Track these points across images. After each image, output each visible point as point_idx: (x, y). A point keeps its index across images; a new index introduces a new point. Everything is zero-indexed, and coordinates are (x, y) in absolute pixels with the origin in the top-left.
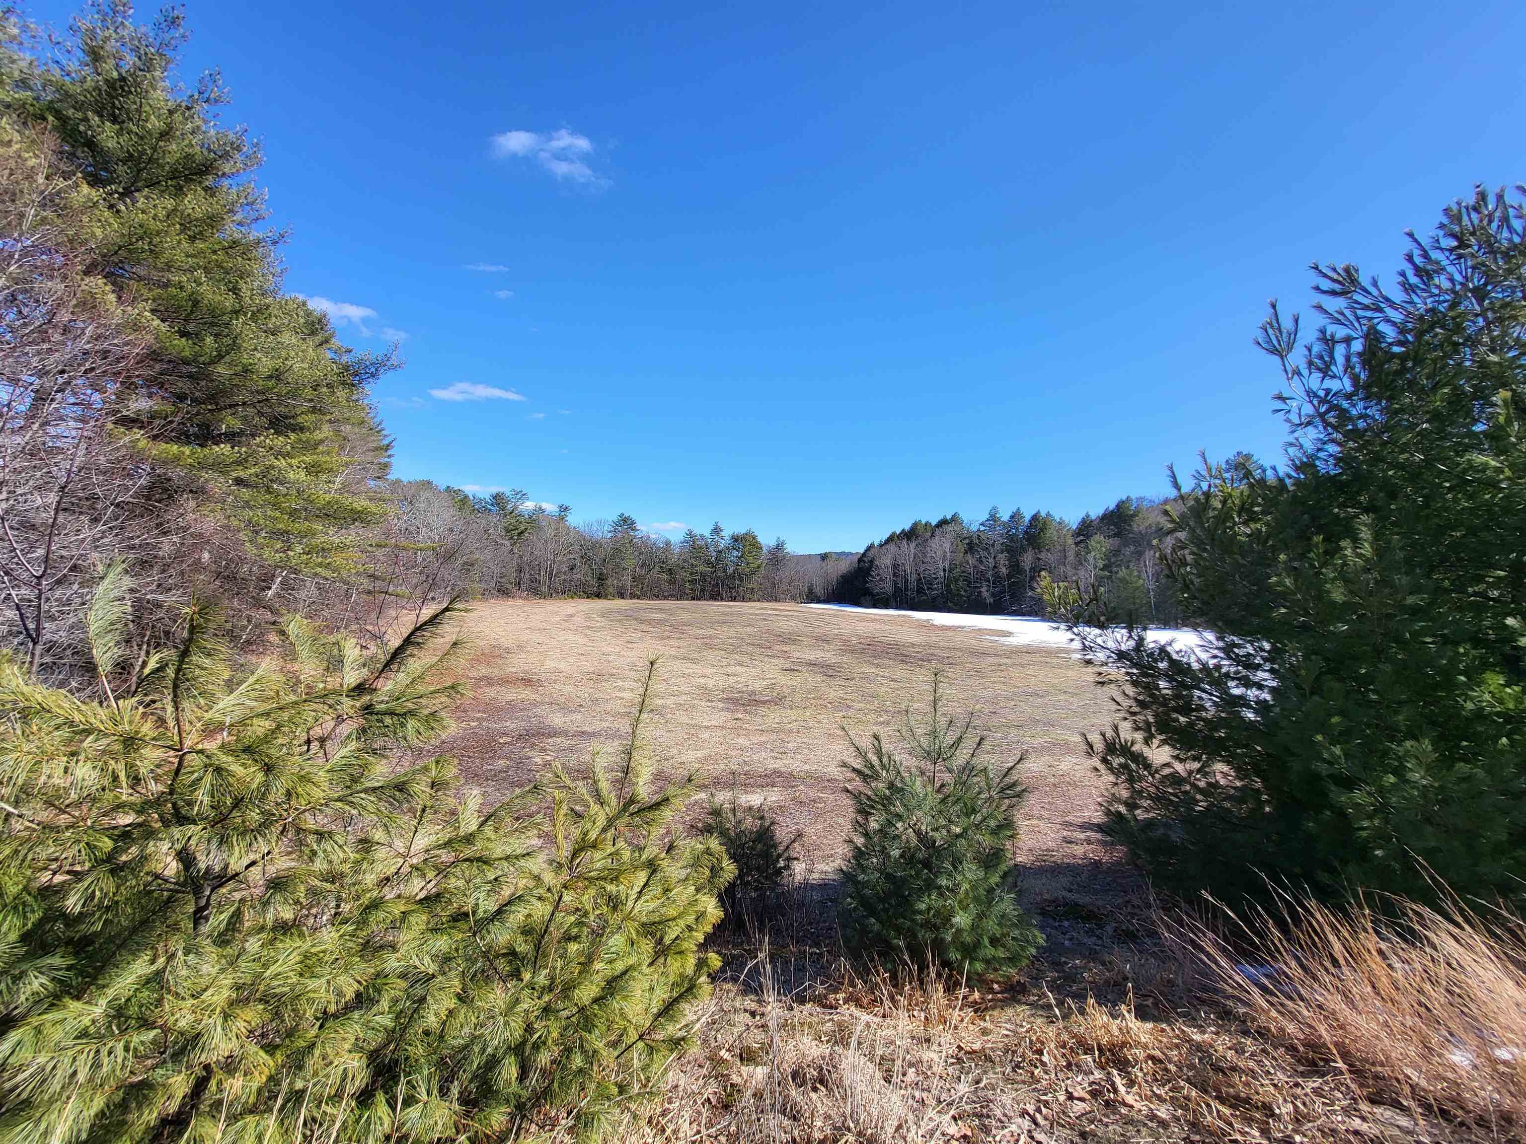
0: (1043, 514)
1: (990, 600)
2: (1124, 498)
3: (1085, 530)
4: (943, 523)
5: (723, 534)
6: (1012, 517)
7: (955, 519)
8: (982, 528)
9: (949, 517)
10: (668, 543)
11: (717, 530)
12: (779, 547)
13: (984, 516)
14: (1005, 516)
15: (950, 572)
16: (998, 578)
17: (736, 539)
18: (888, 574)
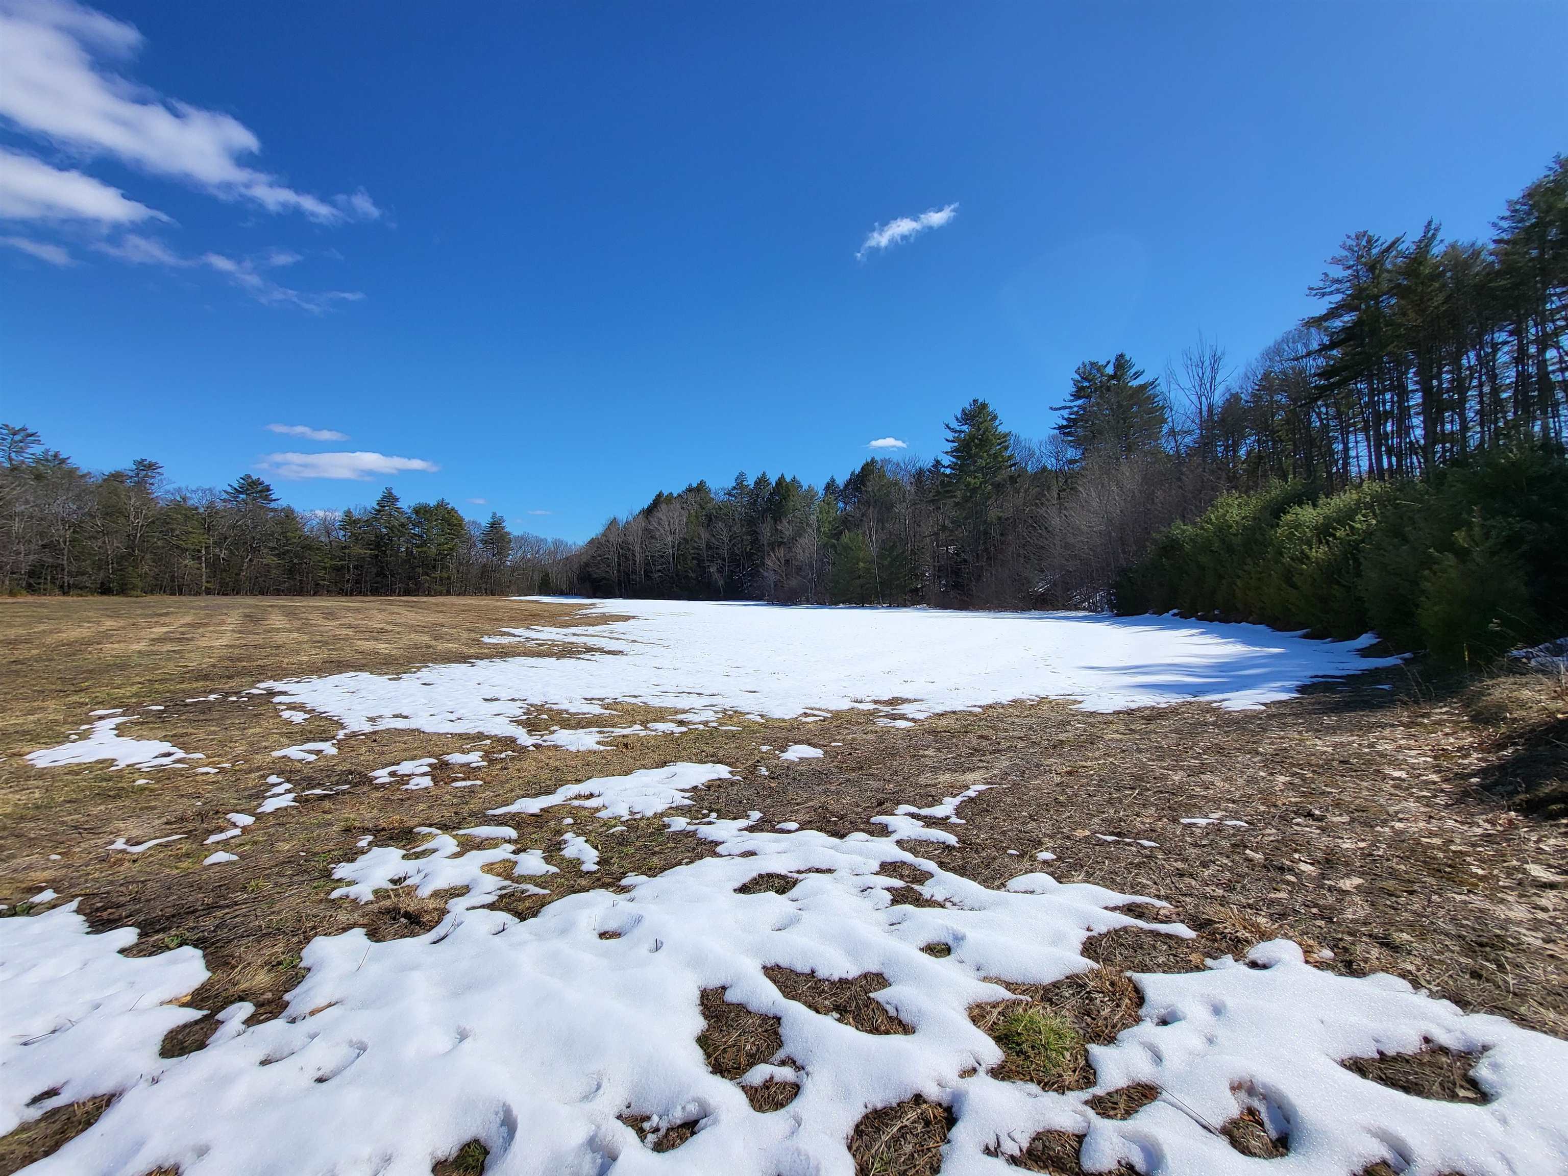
0: (788, 478)
1: (721, 583)
3: (830, 495)
4: (686, 492)
6: (758, 482)
7: (701, 487)
8: (727, 498)
9: (695, 485)
13: (731, 484)
14: (751, 482)
15: (679, 549)
16: (733, 555)
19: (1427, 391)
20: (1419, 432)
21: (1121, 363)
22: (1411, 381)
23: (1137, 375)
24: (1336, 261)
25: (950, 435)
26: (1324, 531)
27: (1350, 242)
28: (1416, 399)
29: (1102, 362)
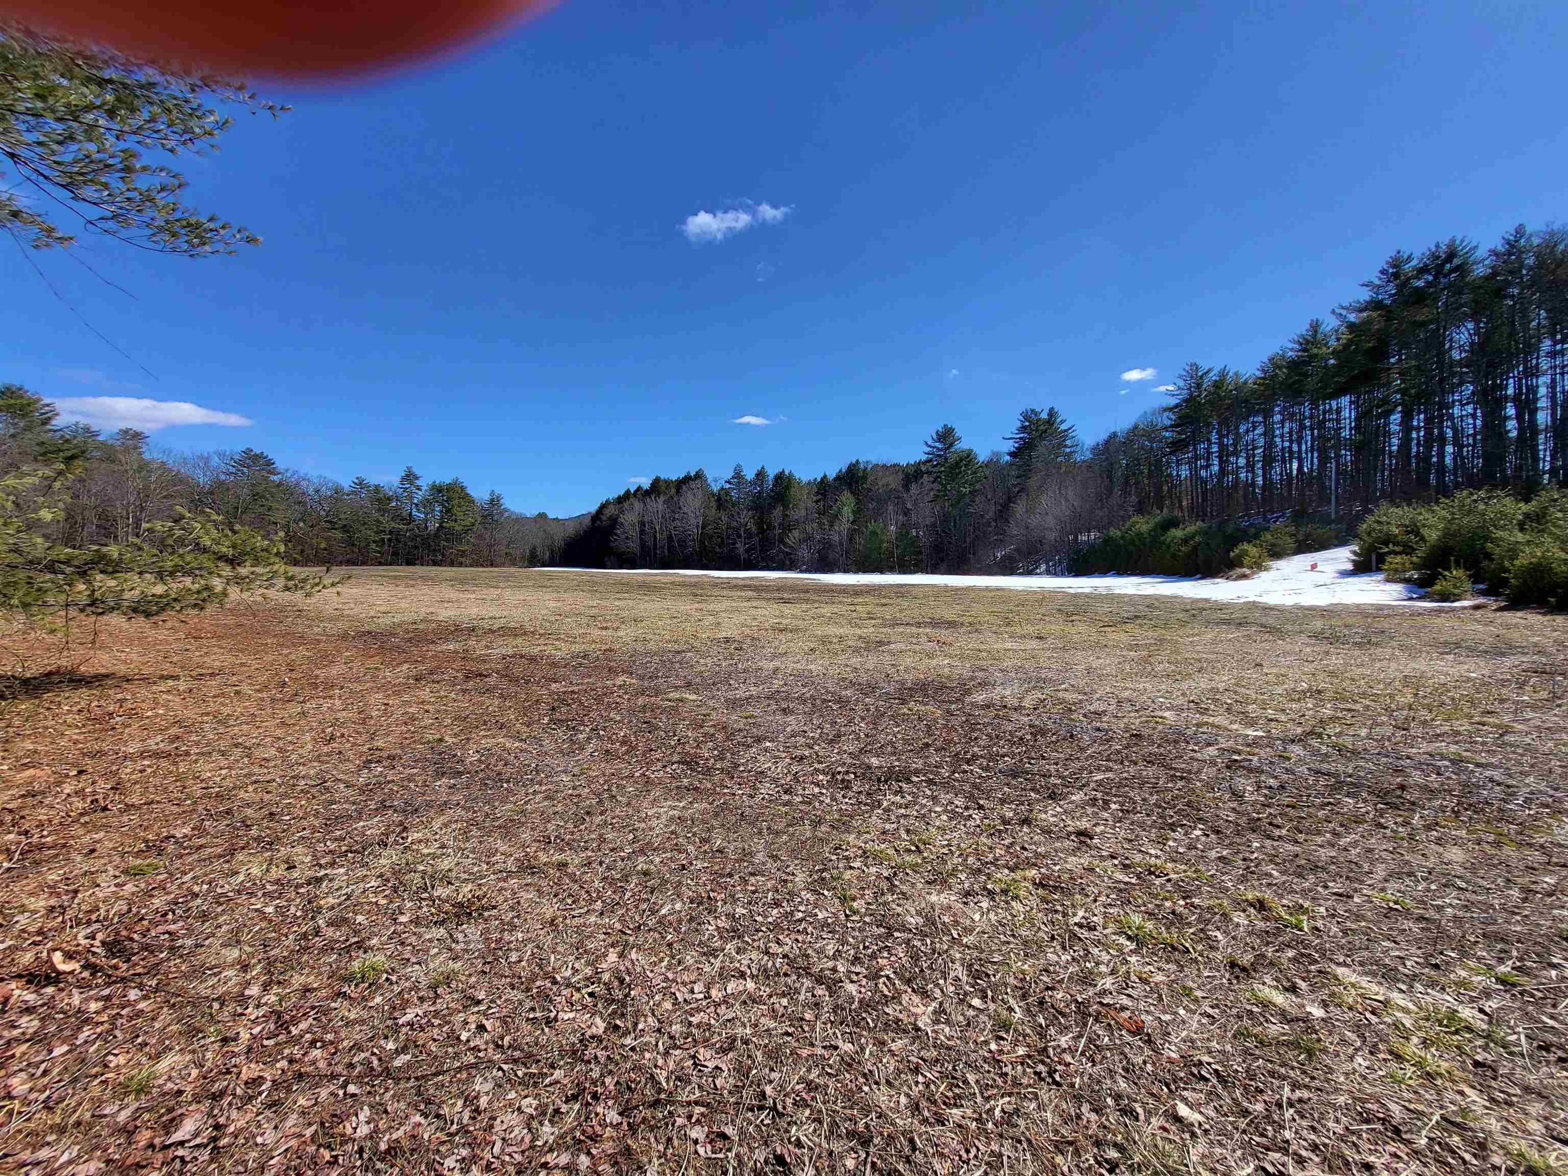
0: (787, 473)
1: (744, 556)
2: (854, 461)
3: (823, 489)
4: (687, 479)
5: (418, 483)
6: (758, 475)
7: (699, 475)
8: (728, 486)
9: (692, 474)
10: (338, 490)
11: (410, 477)
12: (495, 502)
13: (729, 474)
14: (750, 474)
15: (703, 528)
16: (749, 535)
17: (438, 490)
18: (634, 533)
19: (1221, 444)
20: (1216, 468)
21: (1052, 413)
22: (1214, 437)
23: (1062, 422)
24: (1180, 377)
25: (928, 449)
26: (1185, 541)
27: (1188, 368)
28: (1215, 448)
29: (1038, 410)
